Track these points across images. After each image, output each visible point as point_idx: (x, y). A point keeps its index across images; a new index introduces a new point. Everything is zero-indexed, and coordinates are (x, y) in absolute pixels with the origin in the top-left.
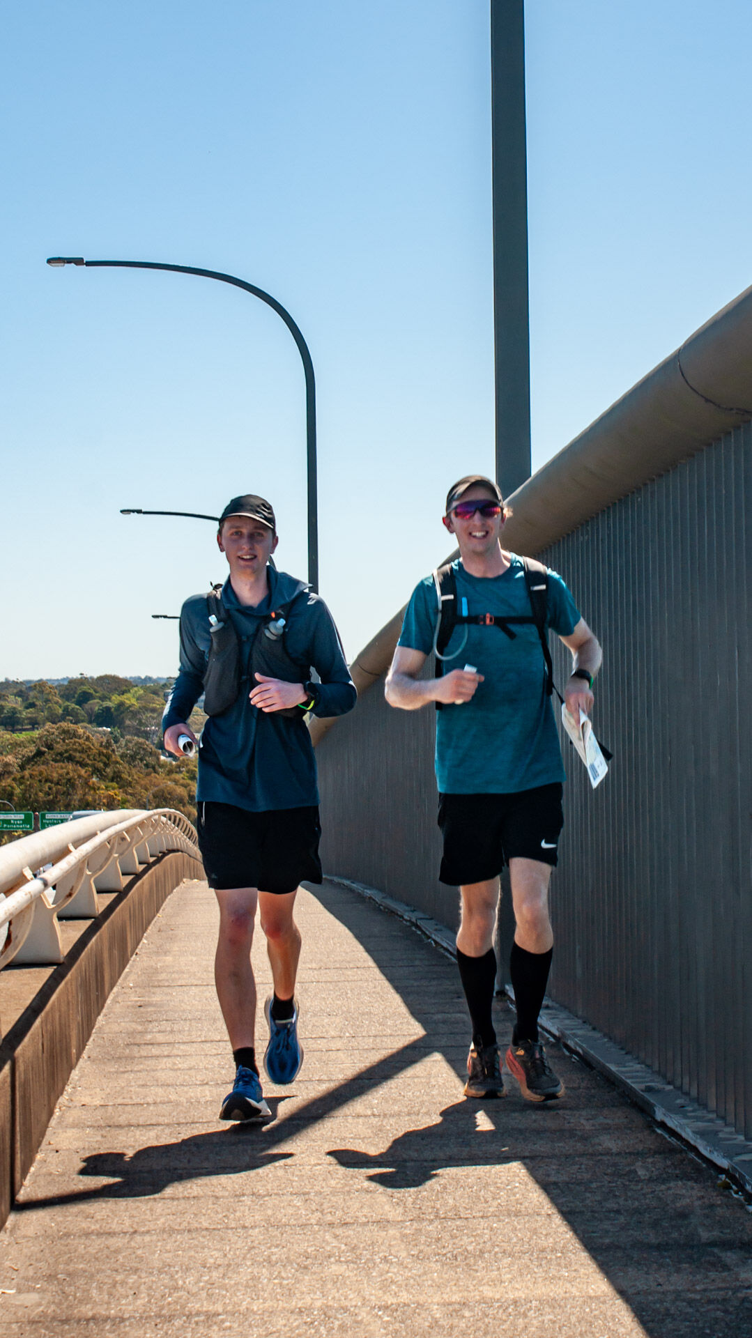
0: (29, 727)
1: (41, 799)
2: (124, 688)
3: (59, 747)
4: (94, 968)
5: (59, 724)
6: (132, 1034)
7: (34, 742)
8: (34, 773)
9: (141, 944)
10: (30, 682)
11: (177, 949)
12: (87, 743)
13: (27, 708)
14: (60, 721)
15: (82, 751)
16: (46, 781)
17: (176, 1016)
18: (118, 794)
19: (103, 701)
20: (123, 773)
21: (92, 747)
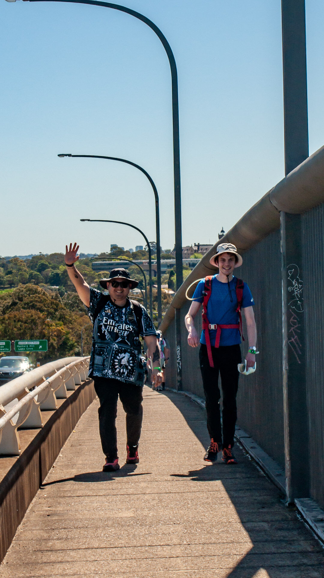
0: (8, 286)
1: (15, 332)
3: (26, 300)
5: (27, 285)
6: (39, 541)
7: (11, 297)
8: (11, 316)
9: (58, 458)
12: (44, 297)
13: (7, 274)
14: (27, 283)
15: (41, 302)
16: (19, 321)
18: (63, 329)
19: (54, 270)
20: (67, 315)
21: (47, 299)
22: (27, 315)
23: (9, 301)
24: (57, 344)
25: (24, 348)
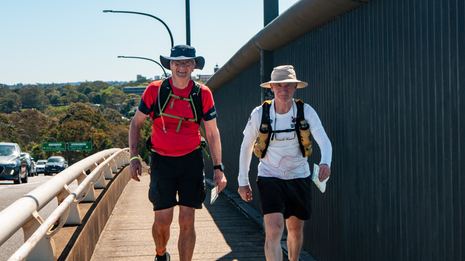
0: (63, 104)
1: (69, 137)
2: (105, 86)
3: (77, 114)
4: (94, 225)
5: (77, 103)
6: (110, 252)
7: (65, 111)
8: (66, 125)
9: (114, 209)
10: (63, 84)
11: (129, 212)
12: (89, 111)
13: (62, 96)
14: (77, 102)
15: (88, 115)
16: (72, 129)
17: (129, 244)
18: (103, 134)
19: (96, 92)
20: (106, 124)
21: (91, 113)
22: (77, 124)
23: (65, 114)
24: (99, 145)
25: (75, 148)
